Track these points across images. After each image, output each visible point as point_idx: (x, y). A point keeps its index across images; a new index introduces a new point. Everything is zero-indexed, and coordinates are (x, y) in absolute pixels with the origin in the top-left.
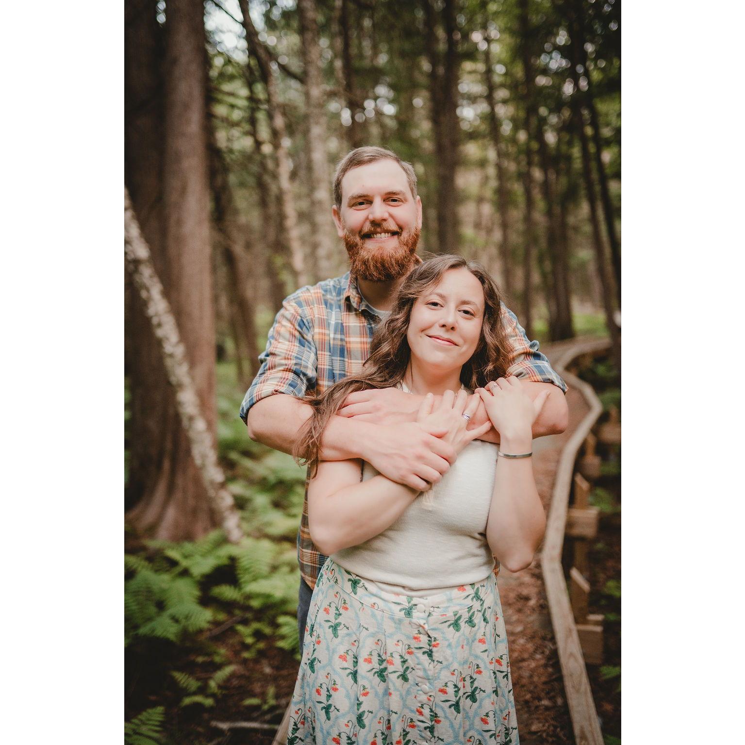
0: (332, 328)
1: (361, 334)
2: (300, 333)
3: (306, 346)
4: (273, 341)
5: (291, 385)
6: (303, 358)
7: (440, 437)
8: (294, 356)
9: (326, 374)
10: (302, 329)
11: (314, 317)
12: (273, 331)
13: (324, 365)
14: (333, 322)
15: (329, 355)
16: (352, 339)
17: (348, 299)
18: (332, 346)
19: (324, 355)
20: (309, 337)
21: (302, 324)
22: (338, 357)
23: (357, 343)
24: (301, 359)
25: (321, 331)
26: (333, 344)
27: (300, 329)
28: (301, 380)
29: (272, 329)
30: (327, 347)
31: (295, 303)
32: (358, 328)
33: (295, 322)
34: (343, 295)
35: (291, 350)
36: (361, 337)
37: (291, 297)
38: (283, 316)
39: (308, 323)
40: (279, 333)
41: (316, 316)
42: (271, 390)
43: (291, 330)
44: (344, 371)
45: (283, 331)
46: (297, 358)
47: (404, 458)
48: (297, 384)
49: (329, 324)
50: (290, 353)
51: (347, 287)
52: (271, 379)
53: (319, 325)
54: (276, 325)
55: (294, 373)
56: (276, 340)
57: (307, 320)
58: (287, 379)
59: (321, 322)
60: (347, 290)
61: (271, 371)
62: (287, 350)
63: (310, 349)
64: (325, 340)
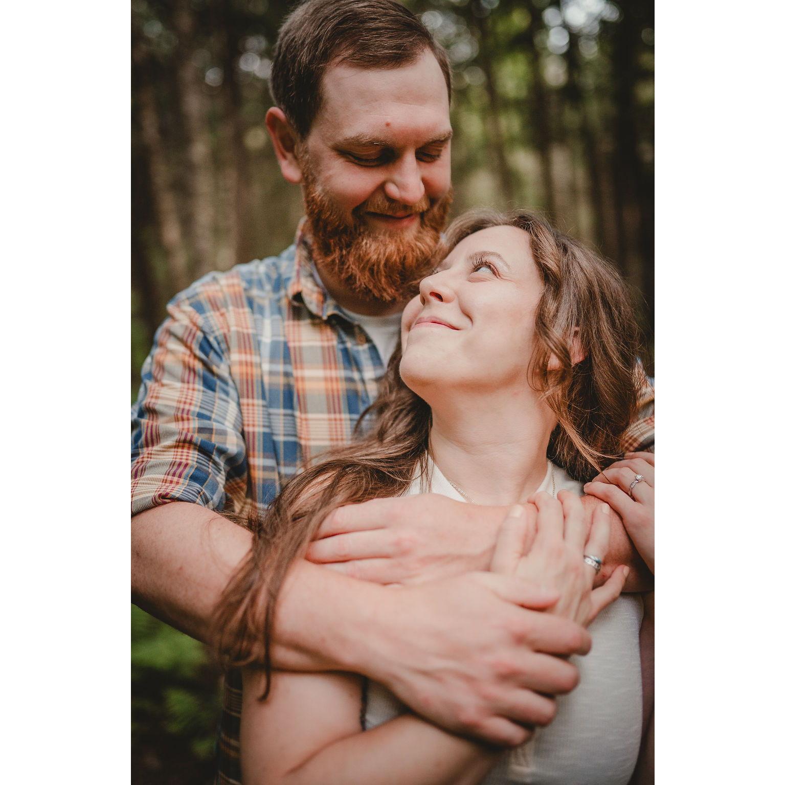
0: (266, 351)
1: (324, 362)
2: (205, 364)
3: (217, 389)
4: (149, 383)
5: (194, 478)
6: (213, 416)
7: (541, 609)
8: (194, 412)
9: (259, 444)
10: (207, 354)
11: (229, 331)
12: (151, 364)
13: (254, 426)
14: (267, 338)
15: (264, 406)
16: (308, 373)
17: (298, 297)
18: (267, 387)
19: (253, 405)
20: (222, 369)
21: (206, 345)
22: (278, 407)
23: (317, 379)
24: (209, 418)
25: (243, 357)
26: (270, 385)
27: (203, 356)
28: (215, 463)
29: (149, 360)
30: (257, 389)
31: (191, 305)
32: (319, 352)
33: (191, 343)
34: (286, 288)
35: (188, 401)
36: (325, 368)
37: (182, 295)
38: (170, 333)
39: (219, 344)
40: (161, 367)
41: (233, 329)
42: (152, 494)
43: (187, 359)
44: (295, 436)
45: (169, 361)
46: (200, 416)
47: (469, 679)
48: (208, 474)
49: (259, 343)
50: (187, 407)
51: (294, 274)
52: (151, 467)
53: (239, 347)
54: (156, 351)
55: (199, 451)
56: (156, 380)
57: (216, 338)
58: (186, 465)
59: (242, 341)
60: (294, 280)
61: (150, 448)
62: (179, 402)
63: (227, 393)
64: (252, 375)
